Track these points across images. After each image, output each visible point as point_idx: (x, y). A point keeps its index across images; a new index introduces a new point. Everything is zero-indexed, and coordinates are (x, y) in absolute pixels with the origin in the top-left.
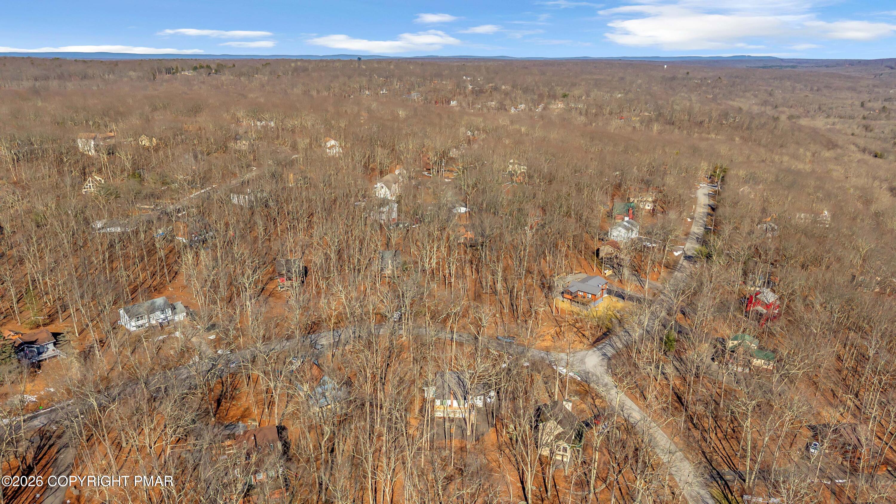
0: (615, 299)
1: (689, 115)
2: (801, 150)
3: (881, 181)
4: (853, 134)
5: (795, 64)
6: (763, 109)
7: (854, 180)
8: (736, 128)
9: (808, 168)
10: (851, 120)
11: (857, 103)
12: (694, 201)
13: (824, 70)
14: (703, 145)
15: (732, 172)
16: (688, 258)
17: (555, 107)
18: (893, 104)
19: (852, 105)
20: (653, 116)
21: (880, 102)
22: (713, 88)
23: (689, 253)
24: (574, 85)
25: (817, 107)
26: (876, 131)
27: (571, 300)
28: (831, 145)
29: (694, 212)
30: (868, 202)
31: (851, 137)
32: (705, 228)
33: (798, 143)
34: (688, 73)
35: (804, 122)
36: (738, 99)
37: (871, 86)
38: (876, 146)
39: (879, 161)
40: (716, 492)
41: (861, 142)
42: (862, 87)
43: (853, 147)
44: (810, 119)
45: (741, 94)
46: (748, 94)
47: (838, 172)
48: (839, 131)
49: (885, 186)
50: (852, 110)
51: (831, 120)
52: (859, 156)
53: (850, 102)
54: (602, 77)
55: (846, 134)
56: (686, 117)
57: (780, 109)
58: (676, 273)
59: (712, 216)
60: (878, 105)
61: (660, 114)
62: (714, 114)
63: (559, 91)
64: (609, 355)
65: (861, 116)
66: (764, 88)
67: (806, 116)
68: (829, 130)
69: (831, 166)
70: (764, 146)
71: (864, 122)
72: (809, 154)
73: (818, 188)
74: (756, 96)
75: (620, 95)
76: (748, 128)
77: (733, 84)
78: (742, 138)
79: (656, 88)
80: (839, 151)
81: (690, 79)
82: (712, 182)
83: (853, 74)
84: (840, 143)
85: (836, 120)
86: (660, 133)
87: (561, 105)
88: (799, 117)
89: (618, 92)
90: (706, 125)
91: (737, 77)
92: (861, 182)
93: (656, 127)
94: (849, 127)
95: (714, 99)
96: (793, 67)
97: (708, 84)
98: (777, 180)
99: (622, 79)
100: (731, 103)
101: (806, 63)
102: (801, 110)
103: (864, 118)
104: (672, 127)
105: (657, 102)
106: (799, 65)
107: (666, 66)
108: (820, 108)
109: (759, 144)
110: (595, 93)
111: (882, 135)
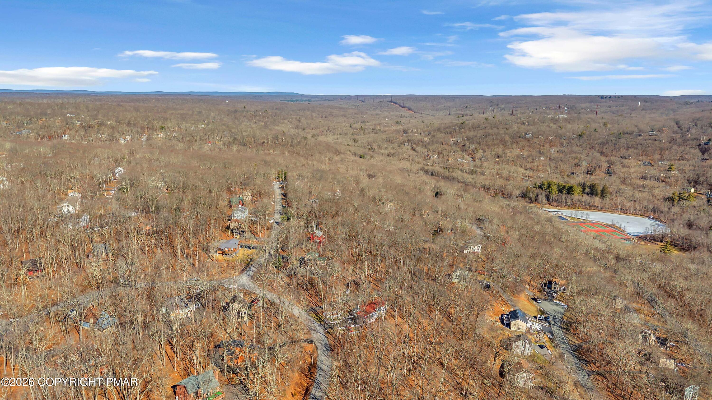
0: (245, 249)
1: (254, 138)
2: (323, 157)
3: (363, 172)
4: (348, 145)
5: (310, 99)
6: (297, 131)
7: (351, 172)
8: (284, 146)
9: (327, 167)
10: (346, 136)
11: (348, 125)
12: (274, 192)
13: (327, 103)
14: (268, 158)
15: (289, 174)
16: (277, 223)
17: (156, 136)
18: (366, 125)
19: (345, 126)
20: (231, 140)
21: (359, 124)
22: (263, 117)
23: (277, 221)
24: (166, 119)
25: (327, 129)
26: (359, 142)
27: (222, 254)
28: (338, 153)
29: (274, 198)
30: (358, 184)
31: (347, 146)
32: (283, 207)
33: (320, 153)
34: (245, 107)
35: (321, 138)
36: (280, 125)
37: (353, 114)
38: (360, 151)
39: (362, 160)
40: (313, 315)
41: (353, 149)
42: (349, 114)
43: (349, 153)
44: (323, 136)
45: (282, 121)
46: (286, 121)
47: (342, 168)
48: (341, 143)
49: (365, 174)
50: (346, 129)
51: (335, 137)
52: (353, 158)
53: (344, 124)
54: (185, 112)
55: (345, 145)
56: (252, 140)
57: (307, 131)
58: (273, 231)
59: (285, 199)
60: (358, 126)
61: (235, 139)
62: (270, 137)
63: (157, 124)
64: (251, 275)
65: (351, 133)
66: (295, 117)
67: (322, 135)
68: (336, 143)
69: (339, 165)
70: (302, 156)
71: (353, 137)
72: (327, 159)
73: (334, 179)
74: (291, 122)
75: (203, 126)
76: (291, 146)
77: (276, 115)
78: (289, 152)
79: (226, 119)
80: (342, 156)
81: (247, 112)
82: (279, 181)
83: (344, 106)
84: (342, 151)
85: (339, 136)
86: (238, 151)
87: (161, 135)
88: (318, 135)
89: (201, 124)
90: (266, 145)
91: (276, 109)
92: (354, 173)
93: (235, 148)
94: (346, 141)
95: (266, 126)
96: (309, 101)
97: (260, 115)
98: (313, 176)
99: (200, 112)
100: (277, 128)
101: (316, 97)
102: (318, 131)
103: (353, 134)
104: (245, 147)
105: (231, 131)
106: (312, 99)
107: (227, 101)
108: (329, 129)
109: (299, 155)
110: (184, 125)
111: (363, 145)
